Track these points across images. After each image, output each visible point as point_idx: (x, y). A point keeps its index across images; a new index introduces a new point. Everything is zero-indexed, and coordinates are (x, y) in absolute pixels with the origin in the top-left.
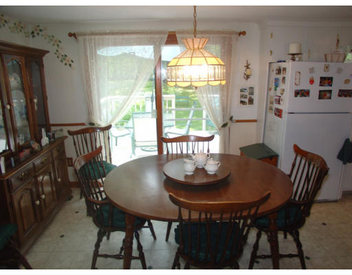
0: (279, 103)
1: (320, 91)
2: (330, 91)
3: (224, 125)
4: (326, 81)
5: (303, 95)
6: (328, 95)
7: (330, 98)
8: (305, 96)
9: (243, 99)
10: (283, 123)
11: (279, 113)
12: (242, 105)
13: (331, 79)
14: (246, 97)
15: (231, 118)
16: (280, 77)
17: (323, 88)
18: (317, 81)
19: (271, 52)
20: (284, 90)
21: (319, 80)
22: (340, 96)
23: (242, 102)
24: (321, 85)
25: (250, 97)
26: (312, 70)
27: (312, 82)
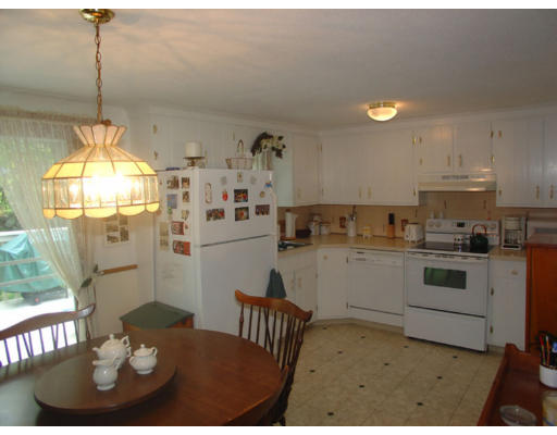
0: (181, 232)
1: (236, 209)
2: (247, 209)
3: (86, 283)
4: (241, 194)
5: (217, 217)
6: (245, 214)
7: (248, 218)
8: (220, 218)
9: (112, 234)
10: (194, 262)
11: (183, 248)
12: (110, 244)
13: (245, 191)
14: (115, 230)
15: (96, 270)
16: (179, 192)
17: (239, 205)
18: (231, 196)
19: (156, 155)
20: (188, 212)
21: (233, 194)
22: (257, 213)
23: (111, 239)
24: (236, 201)
25: (123, 229)
26: (224, 181)
27: (225, 197)
